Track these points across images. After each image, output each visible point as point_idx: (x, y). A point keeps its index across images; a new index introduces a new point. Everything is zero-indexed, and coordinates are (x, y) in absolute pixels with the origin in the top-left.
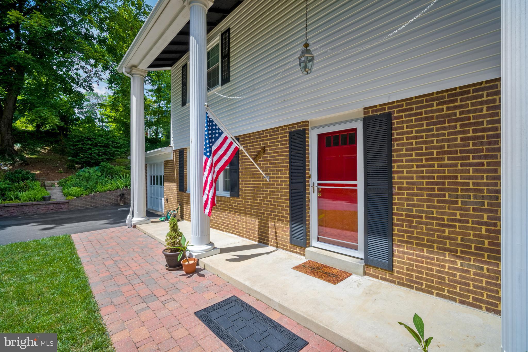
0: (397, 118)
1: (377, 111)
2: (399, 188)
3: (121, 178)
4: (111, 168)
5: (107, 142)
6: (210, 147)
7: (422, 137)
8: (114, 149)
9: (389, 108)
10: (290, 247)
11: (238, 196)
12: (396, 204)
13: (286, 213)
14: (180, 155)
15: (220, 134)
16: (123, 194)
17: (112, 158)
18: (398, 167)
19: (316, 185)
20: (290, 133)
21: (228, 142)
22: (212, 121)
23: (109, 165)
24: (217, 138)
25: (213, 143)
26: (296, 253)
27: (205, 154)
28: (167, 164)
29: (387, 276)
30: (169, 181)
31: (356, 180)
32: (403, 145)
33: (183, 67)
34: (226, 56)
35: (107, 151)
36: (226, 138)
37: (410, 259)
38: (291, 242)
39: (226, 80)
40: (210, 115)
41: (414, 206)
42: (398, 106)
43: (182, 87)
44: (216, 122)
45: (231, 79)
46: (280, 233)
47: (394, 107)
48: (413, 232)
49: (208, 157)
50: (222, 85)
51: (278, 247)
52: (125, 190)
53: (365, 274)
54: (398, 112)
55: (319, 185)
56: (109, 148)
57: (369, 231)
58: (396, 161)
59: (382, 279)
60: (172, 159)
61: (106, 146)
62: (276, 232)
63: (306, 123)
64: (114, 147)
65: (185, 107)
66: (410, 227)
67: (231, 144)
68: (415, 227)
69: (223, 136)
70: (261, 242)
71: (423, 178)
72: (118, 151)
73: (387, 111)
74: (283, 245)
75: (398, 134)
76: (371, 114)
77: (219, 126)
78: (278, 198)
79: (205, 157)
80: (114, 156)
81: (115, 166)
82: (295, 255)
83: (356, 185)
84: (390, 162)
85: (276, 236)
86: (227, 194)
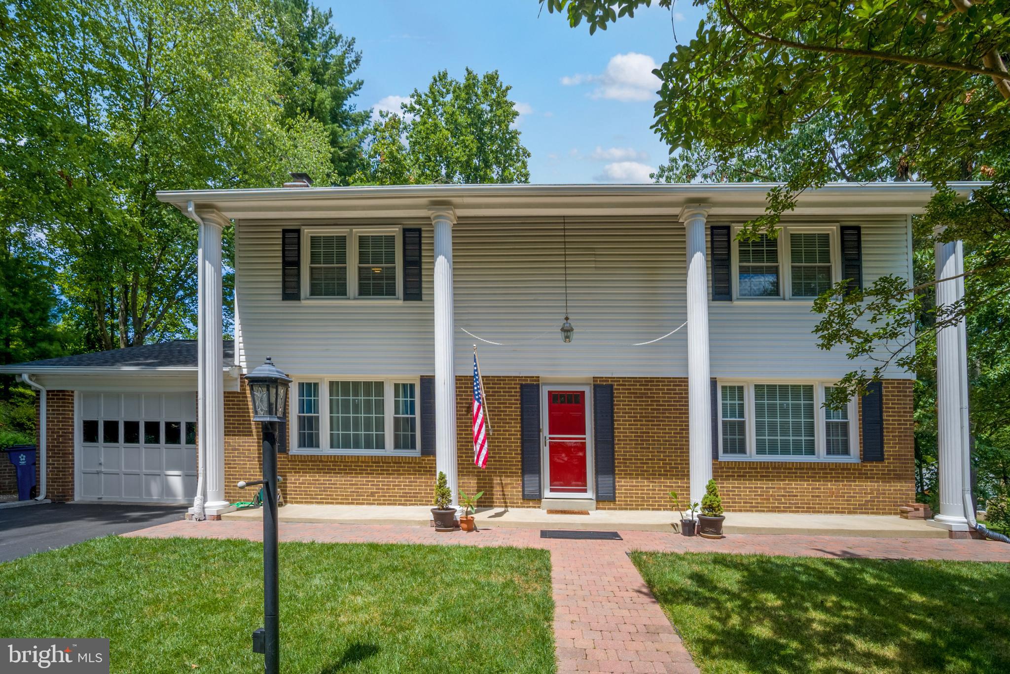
0: (616, 389)
1: (603, 381)
2: (619, 440)
7: (631, 405)
9: (611, 381)
10: (521, 503)
12: (617, 452)
18: (618, 424)
19: (547, 438)
20: (520, 385)
26: (530, 507)
29: (612, 506)
31: (585, 434)
32: (620, 409)
34: (414, 264)
37: (625, 490)
38: (523, 498)
39: (413, 296)
41: (627, 452)
42: (617, 381)
43: (285, 265)
46: (509, 491)
47: (615, 381)
48: (627, 471)
50: (404, 300)
51: (506, 507)
53: (597, 509)
54: (618, 385)
55: (550, 438)
57: (598, 472)
58: (616, 421)
59: (609, 509)
60: (238, 390)
62: (503, 491)
63: (539, 378)
65: (292, 304)
66: (626, 467)
68: (628, 467)
70: (481, 506)
71: (632, 433)
73: (610, 383)
74: (513, 503)
75: (617, 401)
76: (598, 383)
78: (505, 454)
82: (529, 509)
83: (584, 439)
84: (613, 421)
85: (504, 495)
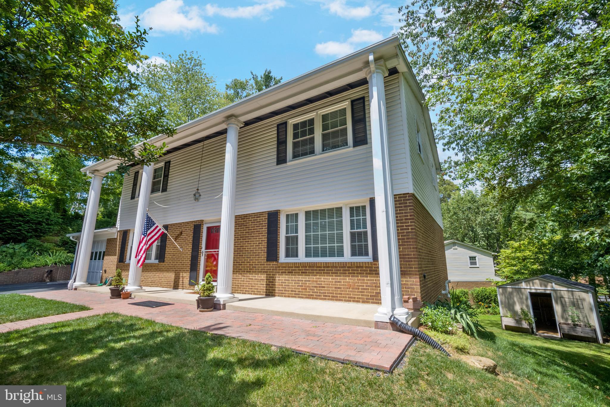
3: (49, 255)
4: (41, 245)
5: (41, 220)
6: (147, 231)
8: (47, 227)
10: (189, 287)
11: (164, 261)
13: (188, 269)
14: (123, 235)
15: (154, 224)
16: (51, 271)
17: (42, 234)
19: (204, 251)
20: (194, 225)
21: (158, 229)
22: (150, 218)
23: (38, 242)
24: (151, 227)
25: (149, 229)
26: (191, 289)
27: (143, 234)
28: (111, 242)
30: (109, 255)
33: (136, 173)
34: (166, 176)
35: (38, 228)
36: (157, 227)
38: (189, 284)
39: (164, 190)
40: (149, 215)
43: (133, 186)
44: (152, 218)
45: (168, 190)
46: (185, 280)
49: (145, 236)
50: (162, 192)
51: (183, 289)
52: (54, 267)
55: (206, 251)
56: (42, 225)
60: (116, 237)
61: (40, 223)
63: (202, 221)
64: (48, 224)
65: (133, 200)
67: (160, 229)
69: (156, 225)
70: (175, 288)
72: (50, 228)
74: (186, 286)
77: (154, 220)
78: (185, 261)
79: (143, 236)
80: (44, 233)
81: (44, 243)
85: (183, 282)
86: (157, 261)
